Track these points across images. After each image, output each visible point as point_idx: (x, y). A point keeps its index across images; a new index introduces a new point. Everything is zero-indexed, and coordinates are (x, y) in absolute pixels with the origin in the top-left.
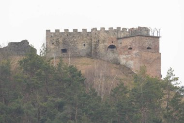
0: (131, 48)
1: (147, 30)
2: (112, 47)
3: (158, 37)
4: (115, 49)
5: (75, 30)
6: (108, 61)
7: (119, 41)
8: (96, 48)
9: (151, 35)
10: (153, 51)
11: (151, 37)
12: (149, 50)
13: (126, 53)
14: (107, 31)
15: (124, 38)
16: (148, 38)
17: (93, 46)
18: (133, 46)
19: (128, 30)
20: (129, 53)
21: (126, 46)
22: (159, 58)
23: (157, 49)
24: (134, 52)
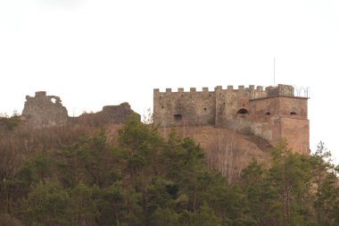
0: (268, 114)
1: (290, 88)
2: (243, 112)
3: (306, 99)
4: (246, 115)
5: (193, 90)
6: (237, 132)
7: (252, 104)
8: (220, 113)
9: (296, 95)
10: (299, 117)
11: (297, 98)
12: (294, 116)
13: (262, 119)
14: (236, 91)
15: (260, 99)
16: (291, 100)
17: (218, 111)
18: (272, 110)
19: (264, 89)
20: (266, 120)
21: (262, 111)
22: (307, 127)
23: (304, 114)
24: (273, 118)
